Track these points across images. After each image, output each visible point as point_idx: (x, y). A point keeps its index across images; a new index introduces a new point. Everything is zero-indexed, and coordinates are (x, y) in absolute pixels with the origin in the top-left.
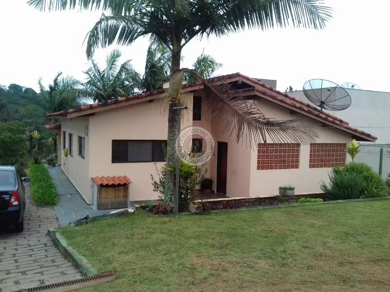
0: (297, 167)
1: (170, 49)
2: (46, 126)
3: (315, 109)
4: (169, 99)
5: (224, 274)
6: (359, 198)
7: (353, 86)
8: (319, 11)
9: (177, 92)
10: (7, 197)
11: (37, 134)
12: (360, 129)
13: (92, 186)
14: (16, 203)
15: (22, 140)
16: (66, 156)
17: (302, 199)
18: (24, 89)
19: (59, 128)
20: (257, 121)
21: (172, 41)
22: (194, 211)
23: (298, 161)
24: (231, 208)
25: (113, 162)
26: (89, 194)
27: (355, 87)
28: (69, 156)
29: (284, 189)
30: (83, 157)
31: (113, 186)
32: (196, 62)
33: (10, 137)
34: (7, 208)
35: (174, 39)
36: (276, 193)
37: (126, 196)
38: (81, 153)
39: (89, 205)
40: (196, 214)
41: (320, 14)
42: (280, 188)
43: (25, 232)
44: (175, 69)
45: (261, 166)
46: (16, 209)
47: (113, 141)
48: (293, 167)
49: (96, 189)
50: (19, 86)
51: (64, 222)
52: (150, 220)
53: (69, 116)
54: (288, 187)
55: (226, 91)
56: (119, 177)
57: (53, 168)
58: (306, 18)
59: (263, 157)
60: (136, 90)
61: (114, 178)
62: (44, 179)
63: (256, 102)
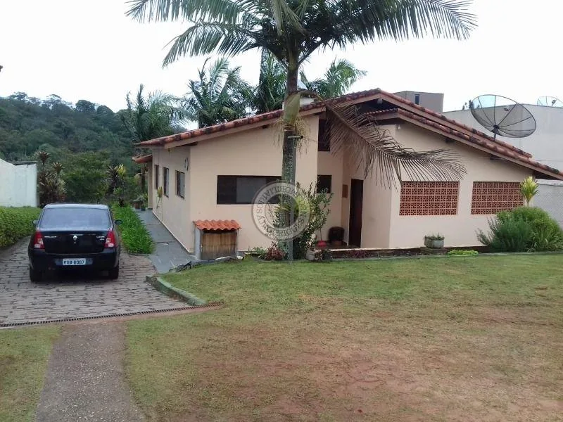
0: (454, 212)
1: (286, 66)
2: (133, 158)
3: (484, 136)
4: (284, 126)
5: (331, 308)
6: (526, 251)
7: (554, 102)
8: (461, 18)
9: (294, 117)
10: (102, 237)
11: (122, 169)
12: (543, 163)
13: (194, 232)
14: (111, 245)
15: (99, 177)
16: (160, 196)
17: (453, 251)
18: (96, 107)
19: (149, 160)
20: (390, 152)
21: (288, 56)
22: (312, 258)
23: (455, 205)
24: (358, 257)
25: (218, 203)
26: (190, 241)
27: (557, 104)
28: (164, 197)
29: (429, 238)
30: (183, 197)
31: (219, 231)
32: (328, 70)
33: (83, 173)
34: (103, 250)
35: (290, 55)
36: (421, 244)
37: (234, 244)
38: (179, 191)
39: (191, 254)
40: (314, 261)
41: (463, 22)
42: (426, 238)
43: (120, 279)
44: (291, 91)
45: (405, 211)
46: (112, 251)
47: (219, 177)
48: (448, 213)
49: (198, 234)
50: (90, 103)
51: (163, 270)
52: (260, 265)
53: (167, 146)
54: (436, 236)
55: (353, 117)
56: (226, 222)
57: (143, 212)
58: (446, 26)
59: (408, 199)
60: (248, 110)
61: (219, 222)
62: (135, 225)
63: (399, 128)
